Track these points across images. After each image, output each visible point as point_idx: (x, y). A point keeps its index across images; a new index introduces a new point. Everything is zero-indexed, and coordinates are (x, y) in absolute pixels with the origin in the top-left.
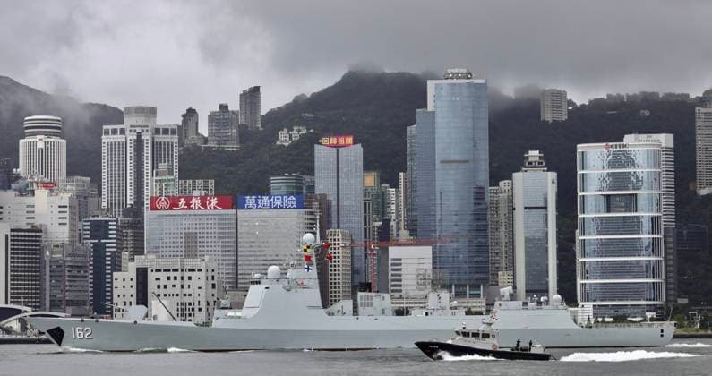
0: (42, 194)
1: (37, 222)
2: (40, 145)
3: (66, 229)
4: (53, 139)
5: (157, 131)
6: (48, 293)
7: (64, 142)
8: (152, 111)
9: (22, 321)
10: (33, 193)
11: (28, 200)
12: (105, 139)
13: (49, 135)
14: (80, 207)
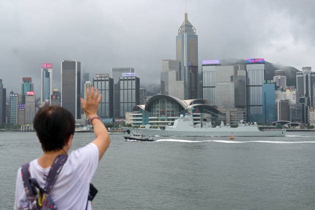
0: (288, 91)
1: (287, 99)
2: (279, 78)
3: (295, 100)
4: (283, 76)
5: (312, 73)
6: (291, 117)
7: (285, 77)
8: (310, 68)
9: (289, 125)
10: (285, 91)
11: (284, 93)
12: (297, 76)
13: (281, 75)
14: (299, 94)
